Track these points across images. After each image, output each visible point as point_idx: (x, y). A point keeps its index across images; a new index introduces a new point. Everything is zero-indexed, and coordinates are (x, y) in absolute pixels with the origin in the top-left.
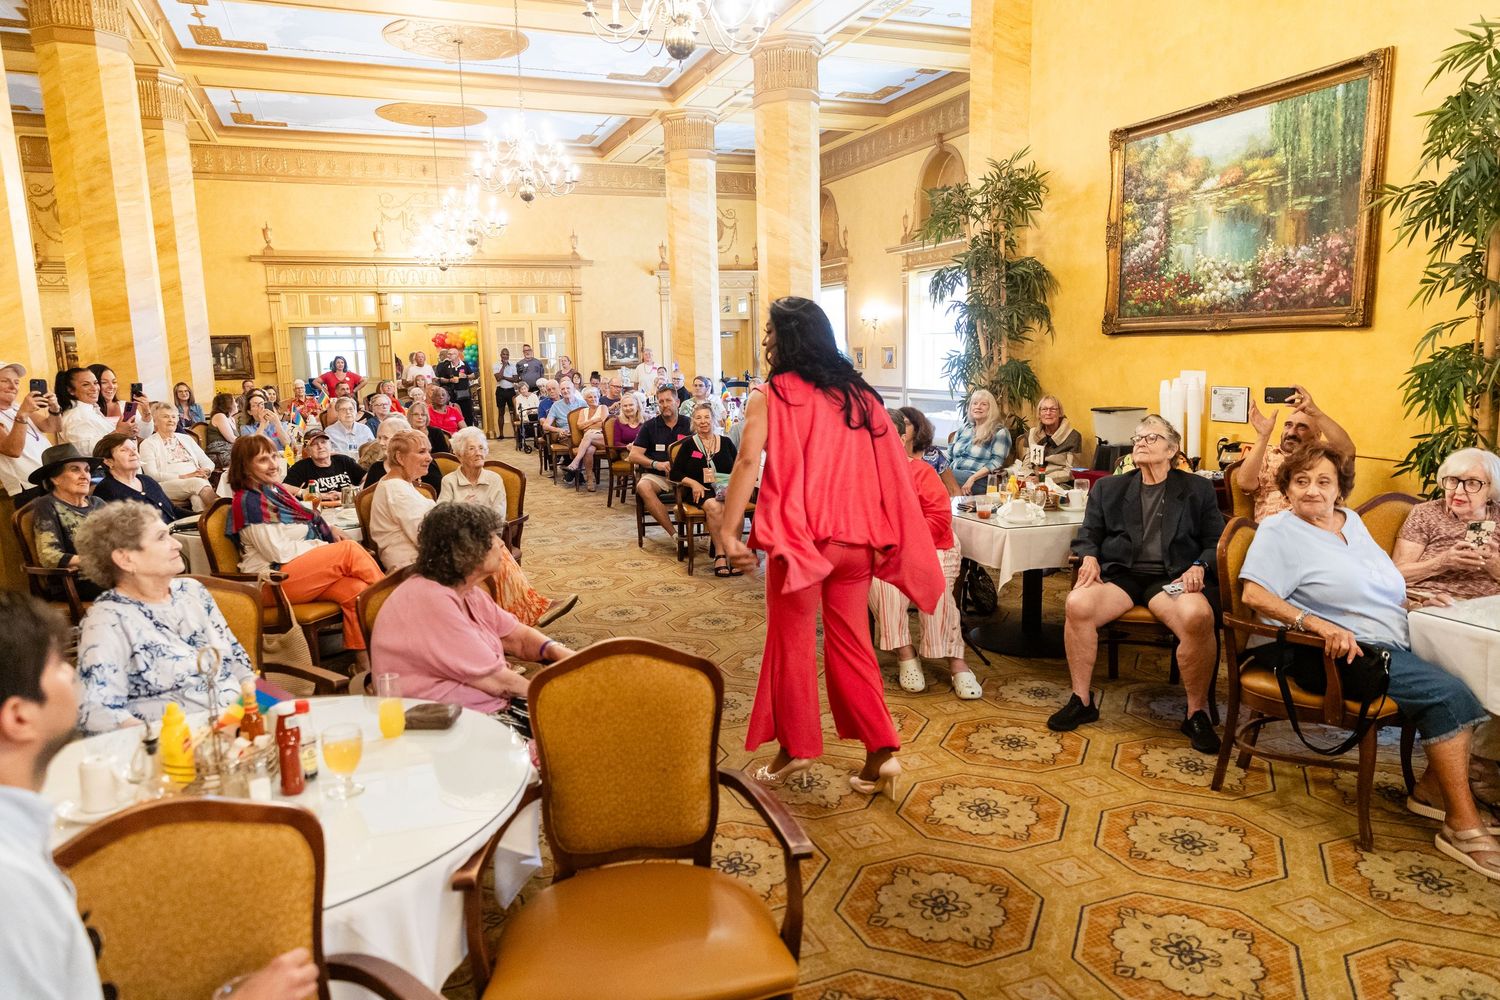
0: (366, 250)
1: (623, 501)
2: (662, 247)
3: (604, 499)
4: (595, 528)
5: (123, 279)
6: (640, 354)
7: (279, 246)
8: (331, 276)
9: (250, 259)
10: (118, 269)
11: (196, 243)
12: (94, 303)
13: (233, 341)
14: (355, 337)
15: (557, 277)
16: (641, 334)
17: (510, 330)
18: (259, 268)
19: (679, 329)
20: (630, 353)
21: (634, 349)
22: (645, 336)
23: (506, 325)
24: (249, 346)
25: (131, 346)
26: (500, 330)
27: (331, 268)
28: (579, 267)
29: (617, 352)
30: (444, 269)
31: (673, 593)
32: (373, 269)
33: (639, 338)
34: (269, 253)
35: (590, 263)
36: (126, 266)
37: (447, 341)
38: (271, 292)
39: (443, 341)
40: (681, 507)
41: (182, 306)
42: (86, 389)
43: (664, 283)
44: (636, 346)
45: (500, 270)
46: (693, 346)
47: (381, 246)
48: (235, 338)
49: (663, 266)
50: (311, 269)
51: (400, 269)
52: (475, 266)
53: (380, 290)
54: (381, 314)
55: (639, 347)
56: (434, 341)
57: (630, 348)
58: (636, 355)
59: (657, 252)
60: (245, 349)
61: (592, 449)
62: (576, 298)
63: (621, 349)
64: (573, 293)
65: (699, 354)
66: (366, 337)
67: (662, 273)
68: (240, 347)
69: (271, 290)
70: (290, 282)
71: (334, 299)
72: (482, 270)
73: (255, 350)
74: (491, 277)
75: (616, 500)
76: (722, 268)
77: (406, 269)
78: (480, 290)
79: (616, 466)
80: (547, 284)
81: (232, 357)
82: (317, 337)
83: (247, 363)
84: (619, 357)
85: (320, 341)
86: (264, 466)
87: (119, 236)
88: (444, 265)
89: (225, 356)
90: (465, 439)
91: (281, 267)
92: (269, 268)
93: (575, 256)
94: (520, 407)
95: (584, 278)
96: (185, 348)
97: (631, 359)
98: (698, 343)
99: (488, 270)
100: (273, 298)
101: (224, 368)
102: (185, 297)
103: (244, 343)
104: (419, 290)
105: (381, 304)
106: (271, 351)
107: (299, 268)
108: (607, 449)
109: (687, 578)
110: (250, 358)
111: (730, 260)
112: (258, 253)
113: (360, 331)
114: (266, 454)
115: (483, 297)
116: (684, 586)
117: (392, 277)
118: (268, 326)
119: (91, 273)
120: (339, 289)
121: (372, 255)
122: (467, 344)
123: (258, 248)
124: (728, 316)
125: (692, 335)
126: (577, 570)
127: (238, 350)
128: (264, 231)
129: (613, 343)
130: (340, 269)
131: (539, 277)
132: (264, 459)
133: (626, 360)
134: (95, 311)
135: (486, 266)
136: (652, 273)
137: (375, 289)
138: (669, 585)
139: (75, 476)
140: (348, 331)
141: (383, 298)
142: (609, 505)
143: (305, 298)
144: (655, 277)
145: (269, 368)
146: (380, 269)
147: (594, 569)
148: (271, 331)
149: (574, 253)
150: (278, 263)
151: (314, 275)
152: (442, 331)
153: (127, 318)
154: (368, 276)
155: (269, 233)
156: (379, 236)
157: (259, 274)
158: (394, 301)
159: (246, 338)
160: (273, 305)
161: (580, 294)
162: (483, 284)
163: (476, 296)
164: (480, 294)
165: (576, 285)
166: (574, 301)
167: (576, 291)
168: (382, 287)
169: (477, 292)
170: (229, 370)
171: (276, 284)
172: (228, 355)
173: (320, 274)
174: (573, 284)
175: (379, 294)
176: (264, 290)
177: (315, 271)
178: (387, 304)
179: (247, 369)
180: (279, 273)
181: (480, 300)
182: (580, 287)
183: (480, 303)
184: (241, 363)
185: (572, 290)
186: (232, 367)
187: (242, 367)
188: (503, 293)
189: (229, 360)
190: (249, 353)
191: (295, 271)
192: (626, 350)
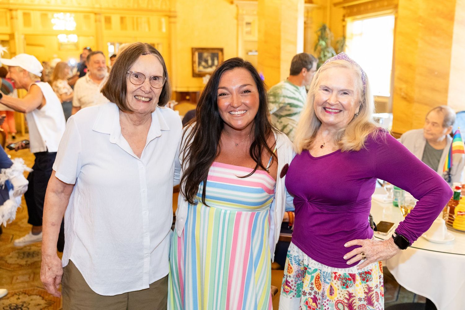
15: (158, 4)
16: (221, 50)
20: (213, 64)
22: (225, 51)
29: (203, 63)
33: (220, 54)
43: (240, 11)
53: (11, 7)
62: (173, 20)
63: (206, 61)
67: (241, 3)
78: (96, 11)
80: (150, 8)
95: (179, 4)
97: (214, 69)
105: (12, 18)
115: (98, 17)
131: (144, 2)
133: (209, 70)
136: (232, 3)
137: (7, 6)
141: (14, 13)
144: (233, 7)
161: (175, 17)
162: (97, 6)
163: (92, 16)
164: (95, 14)
165: (173, 9)
166: (170, 23)
167: (172, 14)
168: (12, 4)
169: (92, 12)
174: (170, 9)
175: (11, 10)
178: (17, 19)
181: (96, 19)
182: (176, 12)
183: (96, 21)
185: (168, 13)
188: (113, 13)
192: (210, 62)
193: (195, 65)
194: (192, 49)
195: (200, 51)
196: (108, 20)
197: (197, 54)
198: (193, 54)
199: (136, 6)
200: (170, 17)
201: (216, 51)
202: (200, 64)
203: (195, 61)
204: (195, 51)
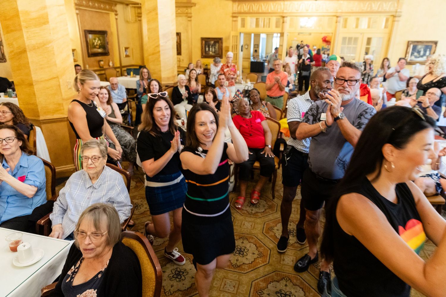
13: (216, 40)
15: (388, 6)
16: (436, 43)
17: (350, 39)
18: (230, 3)
21: (428, 53)
22: (438, 45)
23: (348, 36)
24: (222, 43)
26: (344, 39)
29: (416, 54)
32: (282, 3)
33: (434, 46)
38: (234, 16)
39: (326, 39)
41: (158, 22)
44: (430, 50)
45: (352, 2)
50: (252, 3)
53: (284, 15)
54: (283, 28)
55: (433, 52)
57: (425, 51)
60: (220, 45)
62: (396, 19)
63: (419, 52)
68: (218, 43)
69: (234, 15)
70: (242, 11)
72: (342, 2)
73: (224, 45)
74: (345, 6)
78: (338, 15)
80: (380, 10)
81: (215, 48)
83: (220, 51)
84: (416, 57)
89: (212, 47)
91: (240, 3)
92: (234, 3)
96: (158, 46)
97: (424, 59)
99: (345, 3)
100: (235, 19)
101: (211, 53)
102: (159, 17)
103: (220, 41)
105: (283, 22)
106: (228, 45)
107: (247, 3)
110: (222, 49)
115: (339, 19)
117: (291, 7)
120: (265, 14)
127: (217, 45)
129: (414, 49)
130: (265, 3)
131: (376, 6)
133: (420, 59)
137: (281, 15)
141: (285, 19)
146: (286, 2)
150: (239, 1)
151: (254, 7)
154: (279, 7)
157: (230, 7)
159: (221, 39)
160: (234, 23)
161: (399, 16)
162: (340, 11)
163: (335, 18)
164: (337, 17)
165: (399, 10)
166: (393, 21)
167: (397, 14)
168: (285, 13)
169: (335, 16)
170: (213, 54)
171: (237, 12)
172: (213, 47)
173: (257, 6)
174: (397, 10)
175: (284, 17)
176: (231, 15)
177: (254, 5)
178: (286, 22)
179: (220, 53)
180: (238, 6)
181: (337, 20)
182: (401, 12)
183: (336, 22)
184: (218, 51)
185: (394, 14)
186: (214, 52)
187: (218, 53)
188: (350, 16)
189: (213, 49)
190: (222, 47)
191: (245, 5)
192: (422, 53)
193: (407, 55)
194: (409, 42)
195: (416, 43)
196: (346, 21)
197: (412, 46)
198: (408, 46)
199: (369, 10)
200: (395, 17)
201: (430, 44)
202: (412, 54)
203: (409, 52)
204: (411, 44)
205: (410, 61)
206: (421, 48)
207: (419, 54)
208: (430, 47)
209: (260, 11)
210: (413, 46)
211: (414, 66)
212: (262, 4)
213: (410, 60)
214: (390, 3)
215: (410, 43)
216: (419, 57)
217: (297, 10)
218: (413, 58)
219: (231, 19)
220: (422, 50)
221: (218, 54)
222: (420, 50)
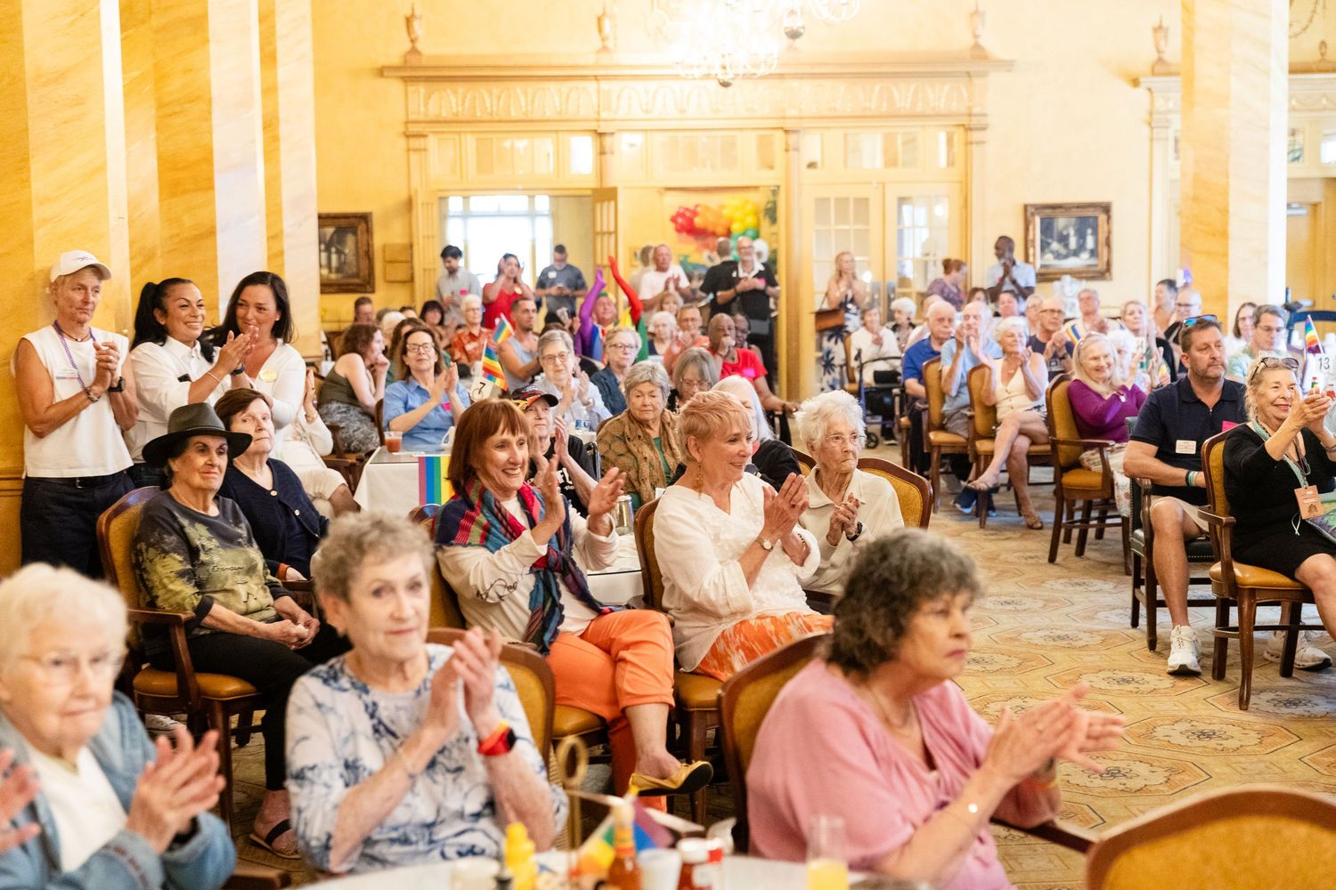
0: (581, 50)
1: (1080, 552)
2: (1159, 29)
3: (1040, 544)
4: (1028, 603)
5: (207, 116)
6: (1103, 251)
7: (432, 47)
8: (519, 99)
9: (381, 72)
10: (200, 98)
11: (307, 47)
12: (161, 159)
13: (343, 222)
14: (532, 215)
15: (941, 96)
16: (1106, 209)
17: (842, 202)
18: (394, 87)
19: (1195, 199)
20: (1081, 248)
21: (1090, 242)
22: (1115, 212)
23: (831, 193)
24: (369, 231)
25: (211, 233)
26: (822, 202)
27: (518, 88)
28: (983, 75)
29: (1055, 246)
30: (725, 85)
31: (1213, 743)
32: (591, 86)
33: (1102, 218)
34: (413, 60)
35: (1008, 65)
36: (215, 93)
37: (698, 221)
38: (413, 134)
39: (691, 221)
40: (1228, 569)
42: (184, 313)
43: (1159, 104)
44: (1095, 233)
45: (828, 84)
46: (1224, 234)
47: (610, 44)
48: (346, 216)
49: (1160, 67)
50: (482, 89)
51: (639, 85)
52: (781, 76)
53: (603, 127)
54: (601, 171)
55: (1102, 237)
56: (674, 220)
57: (1081, 236)
58: (1094, 253)
59: (1149, 35)
60: (362, 237)
61: (1024, 443)
62: (976, 136)
63: (1063, 239)
64: (969, 127)
65: (1236, 251)
66: (554, 216)
67: (1159, 82)
68: (355, 233)
69: (413, 129)
70: (444, 115)
71: (521, 144)
72: (795, 84)
73: (379, 240)
74: (808, 97)
75: (1066, 551)
76: (1293, 71)
77: (653, 85)
78: (789, 125)
79: (1071, 479)
80: (919, 109)
81: (339, 252)
82: (466, 215)
83: (364, 263)
84: (1058, 256)
85: (471, 221)
86: (502, 456)
87: (207, 41)
88: (727, 78)
90: (826, 417)
91: (435, 86)
92: (411, 88)
93: (979, 54)
94: (858, 357)
95: (994, 95)
97: (1083, 260)
98: (1234, 229)
99: (807, 86)
100: (415, 143)
103: (362, 227)
104: (674, 125)
105: (602, 153)
106: (405, 241)
107: (461, 88)
108: (1054, 444)
109: (1237, 715)
110: (369, 256)
111: (1310, 53)
112: (395, 58)
113: (543, 203)
114: (507, 436)
115: (792, 137)
116: (1231, 730)
117: (628, 101)
118: (404, 196)
119: (160, 106)
120: (530, 125)
121: (591, 60)
122: (736, 228)
123: (394, 52)
124: (1300, 170)
125: (1224, 211)
126: (1005, 684)
127: (350, 239)
128: (409, 21)
129: (1047, 228)
130: (531, 87)
131: (904, 95)
132: (504, 445)
133: (1072, 263)
134: (161, 172)
135: (802, 76)
136: (1135, 82)
137: (593, 126)
138: (1201, 727)
139: (201, 461)
140: (519, 202)
141: (608, 140)
142: (1052, 559)
143: (470, 142)
144: (1141, 92)
145: (400, 273)
146: (605, 85)
147: (1039, 685)
148: (409, 205)
149: (977, 46)
150: (429, 79)
151: (488, 99)
152: (689, 201)
153: (208, 185)
154: (582, 100)
155: (416, 24)
156: (607, 24)
157: (395, 99)
158: (625, 145)
159: (365, 218)
160: (414, 157)
161: (983, 129)
162: (793, 112)
163: (780, 136)
164: (786, 132)
165: (975, 111)
166: (968, 143)
167: (975, 122)
168: (607, 120)
169: (782, 128)
170: (333, 276)
171: (422, 118)
172: (333, 250)
173: (499, 98)
174: (970, 108)
175: (601, 135)
176: (401, 128)
177: (490, 93)
178: (612, 153)
179: (364, 272)
180: (428, 97)
181: (787, 143)
182: (985, 115)
183: (787, 150)
184: (354, 263)
185: (965, 121)
186: (339, 270)
187: (354, 270)
188: (829, 128)
189: (334, 257)
190: (369, 245)
191: (455, 92)
192: (1073, 243)
193: (1031, 251)
194: (1026, 207)
195: (1048, 211)
197: (1037, 220)
198: (1027, 222)
199: (885, 108)
200: (968, 129)
201: (1089, 213)
202: (1045, 246)
203: (1033, 241)
204: (1033, 214)
205: (1043, 271)
206: (1066, 227)
207: (1066, 246)
208: (1091, 220)
209: (514, 114)
210: (1042, 220)
211: (1056, 284)
212: (518, 90)
213: (1042, 266)
214: (947, 87)
215: (1030, 210)
216: (1066, 257)
217: (647, 111)
218: (1049, 258)
219: (402, 142)
220: (1072, 232)
221: (357, 275)
222: (1065, 233)
